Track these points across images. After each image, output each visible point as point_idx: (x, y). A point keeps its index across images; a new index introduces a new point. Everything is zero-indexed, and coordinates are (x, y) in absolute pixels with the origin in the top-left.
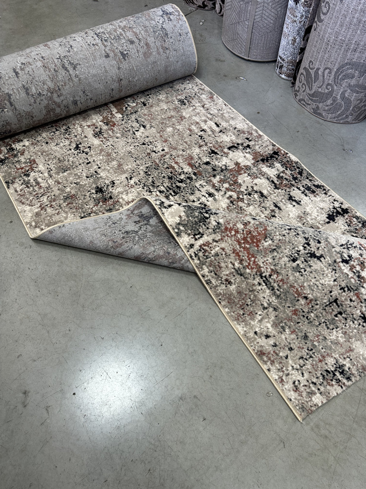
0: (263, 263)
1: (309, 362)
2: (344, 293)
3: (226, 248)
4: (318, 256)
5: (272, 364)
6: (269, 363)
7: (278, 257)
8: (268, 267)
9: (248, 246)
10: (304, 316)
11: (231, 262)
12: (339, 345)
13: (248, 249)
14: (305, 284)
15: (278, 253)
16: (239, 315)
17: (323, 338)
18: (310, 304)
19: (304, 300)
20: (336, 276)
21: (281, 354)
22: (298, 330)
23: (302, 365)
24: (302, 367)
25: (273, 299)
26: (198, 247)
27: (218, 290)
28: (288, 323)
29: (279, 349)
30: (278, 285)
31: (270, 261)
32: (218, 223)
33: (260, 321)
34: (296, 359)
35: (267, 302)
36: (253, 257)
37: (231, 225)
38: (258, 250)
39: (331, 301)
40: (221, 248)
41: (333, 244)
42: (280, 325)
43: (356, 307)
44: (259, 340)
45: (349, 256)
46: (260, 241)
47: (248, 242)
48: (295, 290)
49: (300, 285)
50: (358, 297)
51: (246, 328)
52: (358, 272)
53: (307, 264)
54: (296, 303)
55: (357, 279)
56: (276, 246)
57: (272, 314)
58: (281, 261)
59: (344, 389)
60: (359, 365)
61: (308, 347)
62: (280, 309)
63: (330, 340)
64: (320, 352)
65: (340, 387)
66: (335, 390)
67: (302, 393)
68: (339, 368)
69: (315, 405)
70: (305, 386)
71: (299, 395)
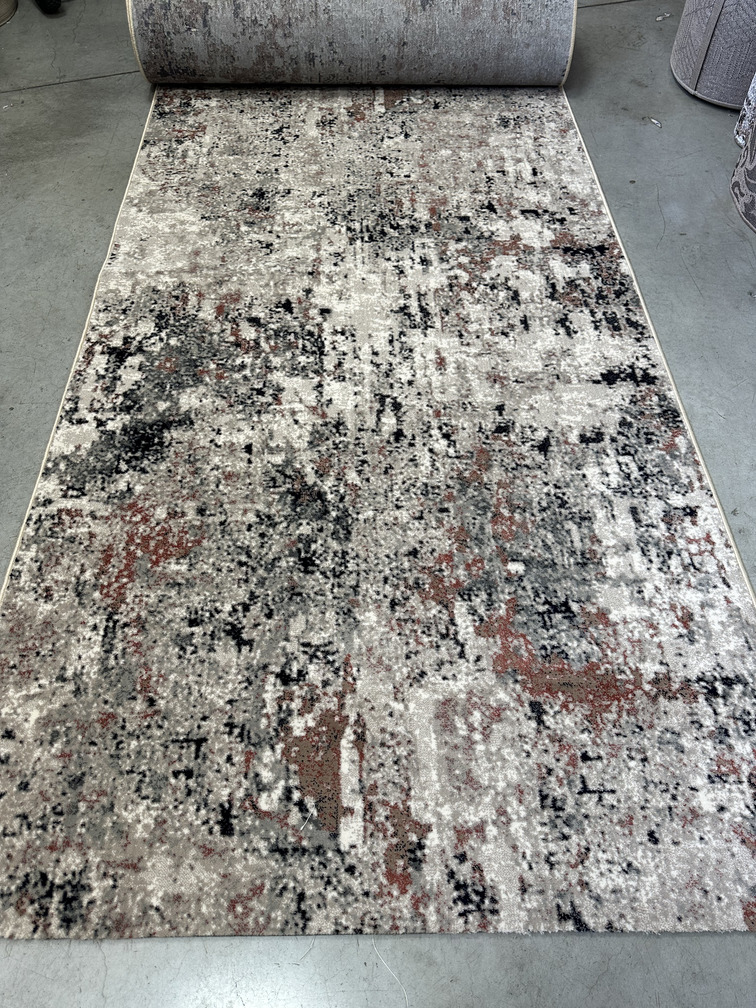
0: (136, 596)
2: (226, 736)
3: (99, 538)
4: (242, 639)
7: (171, 601)
8: (137, 610)
9: (139, 553)
10: (115, 736)
11: (82, 565)
12: (123, 841)
13: (135, 557)
14: (172, 677)
15: (179, 593)
16: (4, 664)
17: (108, 805)
18: (148, 719)
19: (144, 706)
22: (79, 757)
23: (9, 830)
24: (5, 834)
25: (93, 672)
26: (55, 509)
28: (73, 733)
29: (3, 772)
30: (124, 649)
31: (153, 599)
32: (129, 490)
33: (28, 698)
34: (10, 813)
35: (76, 669)
36: (129, 577)
37: (147, 503)
38: (148, 570)
39: (190, 737)
40: (90, 533)
41: (292, 633)
42: (54, 726)
43: (227, 780)
45: (300, 672)
46: (167, 556)
47: (147, 547)
48: (145, 677)
49: (163, 672)
50: (247, 761)
52: (290, 712)
53: (209, 642)
54: (126, 703)
55: (274, 724)
56: (187, 580)
57: (63, 697)
58: (170, 611)
59: (36, 936)
60: (118, 910)
61: (59, 804)
62: (87, 696)
63: (115, 818)
64: (72, 830)
65: (32, 927)
66: (17, 926)
68: (74, 887)
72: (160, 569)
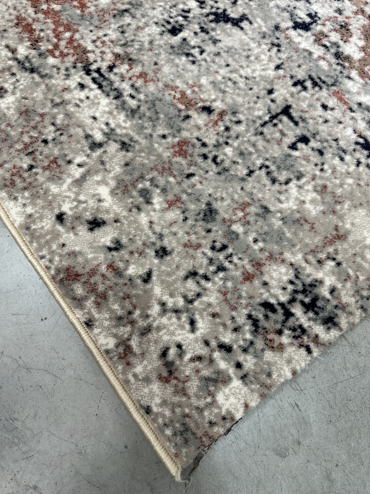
0: (94, 41)
1: (214, 283)
2: (303, 93)
4: (234, 19)
5: (98, 304)
6: (89, 303)
7: (133, 27)
8: (107, 51)
10: (205, 157)
11: (7, 46)
12: (307, 227)
13: (56, 13)
14: (204, 81)
15: (134, 17)
16: (17, 172)
17: (260, 211)
18: (220, 123)
19: (204, 116)
20: (280, 58)
21: (132, 270)
22: (189, 195)
23: (190, 295)
24: (191, 302)
28: (161, 181)
29: (127, 257)
30: (132, 86)
31: (114, 35)
33: (79, 182)
34: (175, 282)
35: (102, 130)
36: (69, 30)
38: (82, 16)
39: (274, 113)
42: (135, 187)
43: (340, 122)
44: (68, 237)
45: (310, 15)
48: (178, 96)
49: (191, 82)
50: (341, 99)
51: (34, 204)
52: (336, 45)
53: (207, 37)
54: (184, 125)
55: (334, 61)
57: (116, 160)
58: (141, 35)
59: (315, 354)
60: (361, 278)
61: (214, 241)
62: (140, 144)
63: (279, 215)
64: (249, 251)
65: (303, 351)
66: (289, 361)
67: (189, 384)
68: (304, 292)
69: (224, 418)
70: (199, 358)
71: (176, 392)
72: (92, 9)
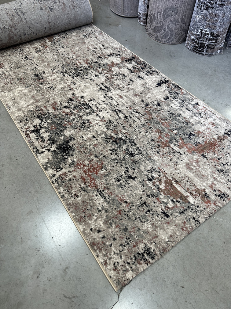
0: (99, 183)
1: (126, 247)
2: (149, 198)
3: (77, 176)
4: (133, 178)
5: (100, 251)
6: (98, 251)
7: (109, 179)
8: (103, 186)
9: (91, 174)
10: (125, 214)
11: (79, 184)
13: (90, 175)
14: (125, 194)
15: (109, 177)
16: (81, 217)
17: (138, 229)
18: (129, 206)
19: (125, 204)
20: (144, 189)
21: (107, 243)
22: (121, 224)
23: (121, 250)
24: (121, 252)
25: (105, 204)
26: (58, 176)
27: (69, 201)
28: (115, 220)
29: (106, 240)
30: (108, 195)
31: (104, 181)
32: (73, 161)
33: (96, 220)
34: (117, 247)
35: (101, 207)
36: (93, 180)
37: (81, 162)
38: (97, 176)
39: (142, 204)
40: (73, 176)
41: (143, 170)
42: (108, 222)
43: (158, 207)
44: (93, 234)
45: (152, 177)
46: (98, 170)
47: (91, 171)
48: (119, 198)
49: (122, 195)
50: (158, 200)
51: (85, 226)
52: (158, 186)
53: (126, 182)
54: (120, 206)
55: (157, 190)
56: (108, 173)
57: (104, 215)
58: (111, 181)
59: (149, 266)
60: (161, 247)
61: (127, 237)
62: (110, 211)
63: (142, 231)
64: (135, 240)
65: (146, 265)
66: (143, 267)
67: (120, 271)
68: (147, 250)
69: (127, 279)
70: (122, 266)
71: (117, 273)
72: (99, 174)
